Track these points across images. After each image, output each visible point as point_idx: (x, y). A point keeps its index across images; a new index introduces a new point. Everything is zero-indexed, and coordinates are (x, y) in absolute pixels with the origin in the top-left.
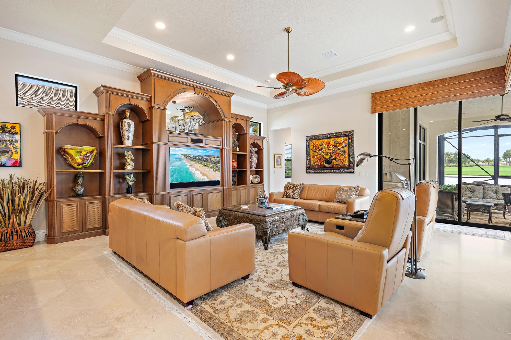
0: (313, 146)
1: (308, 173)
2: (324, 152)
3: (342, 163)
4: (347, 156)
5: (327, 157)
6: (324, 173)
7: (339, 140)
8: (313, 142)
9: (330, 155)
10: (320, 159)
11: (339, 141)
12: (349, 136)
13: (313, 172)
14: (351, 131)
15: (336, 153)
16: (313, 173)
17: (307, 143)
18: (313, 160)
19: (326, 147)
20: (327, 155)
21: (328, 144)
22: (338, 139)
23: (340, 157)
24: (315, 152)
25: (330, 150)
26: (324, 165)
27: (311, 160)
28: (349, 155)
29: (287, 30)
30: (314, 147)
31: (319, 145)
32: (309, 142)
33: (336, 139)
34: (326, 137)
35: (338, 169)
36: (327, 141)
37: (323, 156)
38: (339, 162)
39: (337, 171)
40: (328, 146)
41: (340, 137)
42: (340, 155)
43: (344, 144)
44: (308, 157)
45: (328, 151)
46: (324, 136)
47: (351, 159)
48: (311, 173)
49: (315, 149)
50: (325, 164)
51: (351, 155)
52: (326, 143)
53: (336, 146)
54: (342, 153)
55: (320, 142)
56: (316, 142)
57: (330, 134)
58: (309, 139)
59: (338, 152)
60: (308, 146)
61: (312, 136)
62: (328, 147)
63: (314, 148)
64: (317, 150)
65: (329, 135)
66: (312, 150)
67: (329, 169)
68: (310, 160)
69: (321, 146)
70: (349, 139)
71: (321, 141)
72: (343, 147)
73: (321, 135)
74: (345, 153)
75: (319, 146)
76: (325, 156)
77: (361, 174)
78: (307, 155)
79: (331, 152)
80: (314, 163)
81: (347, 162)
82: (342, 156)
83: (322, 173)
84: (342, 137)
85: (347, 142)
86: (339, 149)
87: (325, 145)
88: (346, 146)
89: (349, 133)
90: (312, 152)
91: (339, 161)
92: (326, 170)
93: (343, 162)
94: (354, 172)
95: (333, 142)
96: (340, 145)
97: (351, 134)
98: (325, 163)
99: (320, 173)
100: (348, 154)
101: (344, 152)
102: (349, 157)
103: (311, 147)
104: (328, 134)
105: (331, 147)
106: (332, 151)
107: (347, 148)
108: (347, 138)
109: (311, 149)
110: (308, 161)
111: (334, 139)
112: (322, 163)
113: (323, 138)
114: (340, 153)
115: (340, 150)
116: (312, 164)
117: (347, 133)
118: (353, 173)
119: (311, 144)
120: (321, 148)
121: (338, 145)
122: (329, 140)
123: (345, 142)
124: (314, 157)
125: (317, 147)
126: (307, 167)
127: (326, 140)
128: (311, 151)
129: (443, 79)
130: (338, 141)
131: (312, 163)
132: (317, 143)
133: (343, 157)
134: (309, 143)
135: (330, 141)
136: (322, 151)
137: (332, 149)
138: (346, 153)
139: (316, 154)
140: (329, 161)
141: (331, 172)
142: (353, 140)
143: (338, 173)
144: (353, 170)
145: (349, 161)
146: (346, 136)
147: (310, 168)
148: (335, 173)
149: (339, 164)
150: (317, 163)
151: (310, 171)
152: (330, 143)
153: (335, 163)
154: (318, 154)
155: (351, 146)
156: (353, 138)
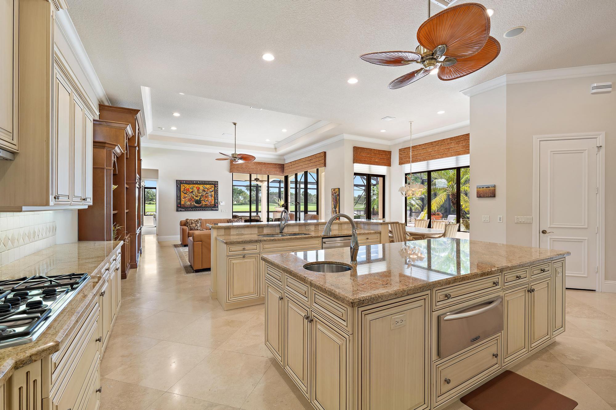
0: (184, 189)
1: (178, 211)
2: (195, 194)
3: (210, 203)
4: (213, 198)
5: (197, 198)
6: (194, 211)
7: (208, 186)
8: (183, 186)
10: (190, 200)
14: (216, 181)
15: (205, 196)
16: (183, 211)
17: (177, 186)
18: (184, 200)
19: (196, 191)
20: (197, 197)
23: (207, 199)
24: (186, 194)
25: (199, 193)
26: (194, 204)
27: (182, 200)
28: (215, 198)
29: (235, 124)
33: (205, 185)
34: (197, 183)
37: (193, 198)
39: (206, 209)
41: (208, 184)
43: (211, 190)
44: (179, 198)
46: (195, 182)
47: (217, 201)
49: (186, 191)
52: (196, 187)
53: (205, 191)
54: (210, 196)
55: (190, 187)
56: (187, 186)
57: (200, 181)
58: (180, 183)
60: (179, 189)
61: (183, 181)
62: (198, 191)
66: (183, 192)
67: (198, 208)
68: (180, 200)
70: (215, 187)
71: (192, 186)
72: (210, 192)
73: (192, 181)
75: (190, 189)
76: (195, 198)
77: (223, 211)
79: (200, 195)
80: (185, 203)
81: (213, 202)
84: (210, 184)
85: (213, 189)
86: (207, 193)
88: (213, 191)
90: (182, 194)
91: (207, 202)
92: (196, 209)
95: (203, 187)
96: (208, 190)
97: (216, 183)
99: (191, 211)
101: (211, 196)
102: (215, 199)
103: (182, 190)
104: (198, 181)
105: (201, 191)
107: (213, 193)
108: (213, 186)
109: (182, 191)
111: (204, 185)
112: (192, 203)
114: (208, 196)
116: (182, 203)
117: (213, 182)
120: (191, 191)
121: (206, 190)
122: (199, 186)
124: (185, 198)
125: (188, 190)
126: (177, 206)
127: (197, 185)
128: (182, 192)
129: (264, 163)
130: (206, 187)
133: (210, 199)
134: (180, 186)
136: (193, 194)
137: (202, 193)
139: (187, 195)
140: (198, 202)
141: (201, 210)
142: (217, 187)
143: (206, 211)
144: (217, 209)
145: (215, 202)
146: (213, 184)
147: (180, 207)
148: (203, 211)
149: (207, 204)
150: (188, 203)
151: (180, 209)
152: (199, 188)
153: (204, 203)
154: (188, 196)
155: (216, 192)
156: (218, 186)
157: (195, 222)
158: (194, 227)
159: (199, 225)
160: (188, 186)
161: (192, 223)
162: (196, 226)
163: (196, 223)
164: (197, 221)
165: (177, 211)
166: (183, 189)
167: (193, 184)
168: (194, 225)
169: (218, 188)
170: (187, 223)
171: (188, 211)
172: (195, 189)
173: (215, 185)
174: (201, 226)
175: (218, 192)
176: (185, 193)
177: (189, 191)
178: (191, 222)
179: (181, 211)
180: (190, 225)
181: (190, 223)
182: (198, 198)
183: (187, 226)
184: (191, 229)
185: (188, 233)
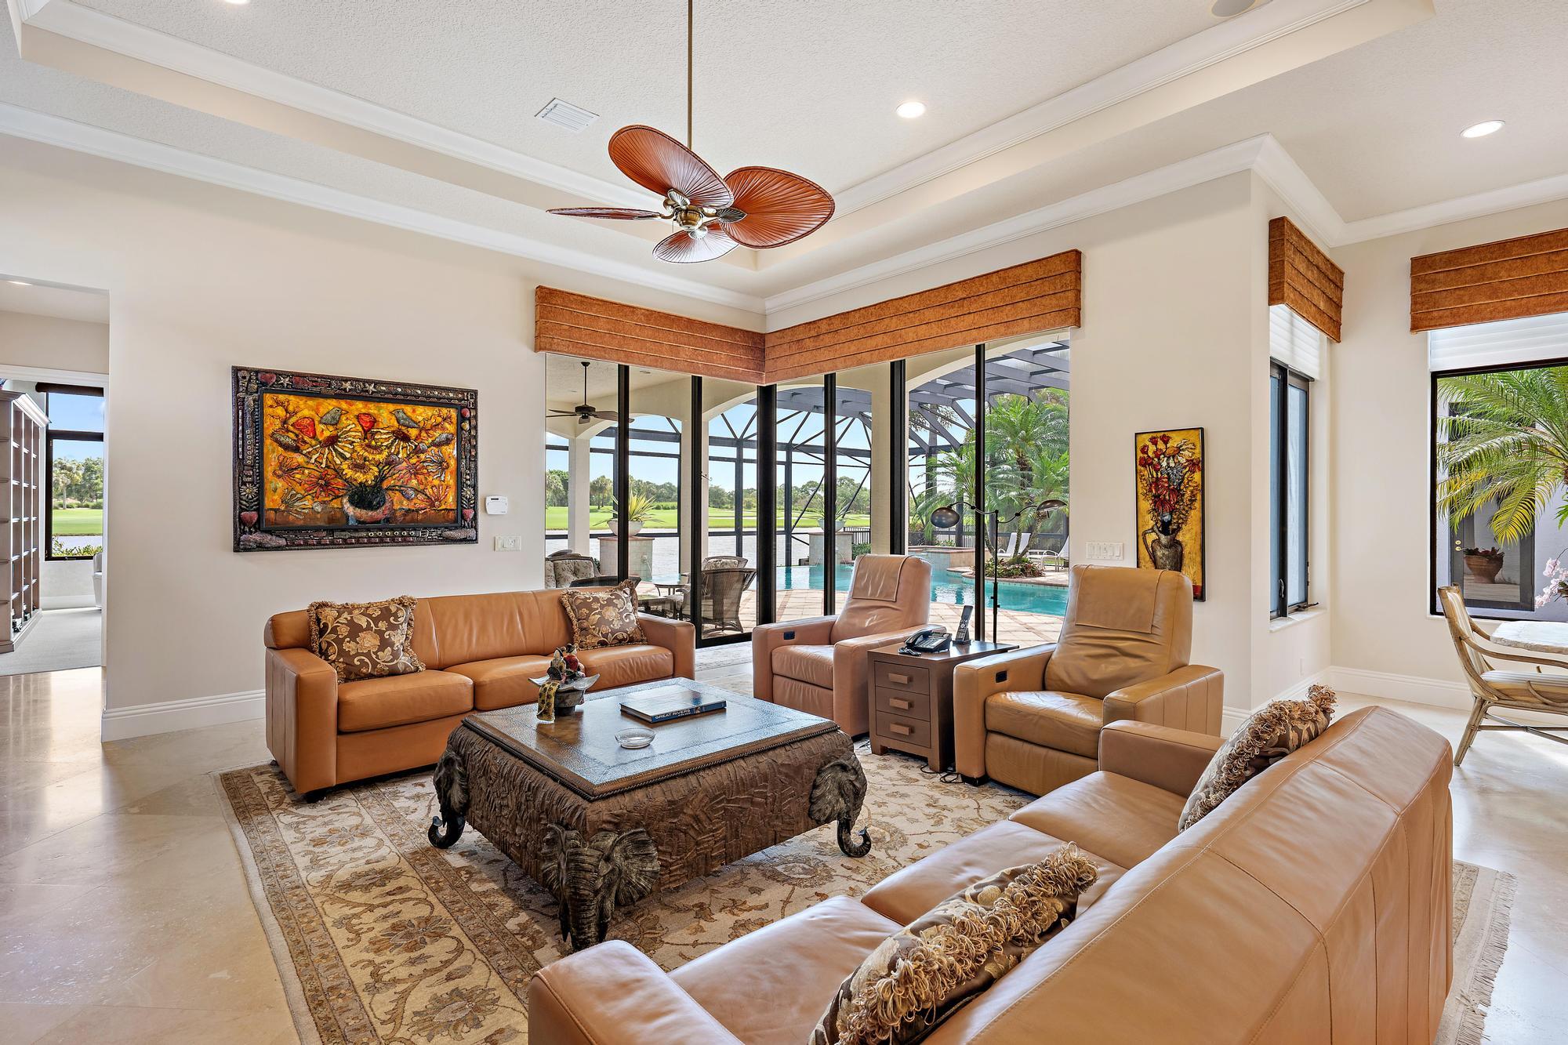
0: (285, 422)
1: (246, 550)
2: (348, 455)
3: (432, 505)
4: (450, 479)
5: (360, 477)
7: (421, 413)
8: (279, 403)
9: (376, 469)
10: (324, 484)
11: (420, 418)
12: (462, 408)
13: (283, 542)
14: (468, 391)
15: (404, 464)
16: (278, 548)
17: (239, 403)
18: (280, 485)
19: (354, 434)
20: (359, 467)
21: (369, 427)
22: (414, 411)
23: (420, 483)
24: (297, 450)
25: (376, 448)
26: (343, 510)
27: (269, 487)
28: (459, 475)
30: (291, 428)
31: (317, 419)
32: (254, 401)
33: (408, 409)
34: (360, 391)
35: (415, 530)
36: (363, 411)
37: (339, 473)
38: (419, 502)
39: (410, 536)
40: (368, 433)
41: (423, 403)
42: (423, 474)
43: (439, 435)
44: (248, 471)
45: (366, 454)
46: (348, 386)
47: (468, 492)
48: (268, 549)
49: (297, 436)
50: (350, 511)
51: (468, 477)
52: (358, 417)
53: (406, 438)
54: (432, 468)
55: (323, 411)
56: (305, 408)
57: (377, 383)
58: (258, 384)
59: (414, 461)
60: (248, 419)
61: (279, 374)
62: (369, 435)
63: (288, 431)
64: (305, 442)
65: (374, 387)
66: (277, 441)
67: (369, 530)
68: (259, 484)
69: (331, 428)
70: (462, 418)
71: (329, 405)
72: (434, 444)
73: (332, 378)
74: (443, 469)
75: (319, 427)
76: (349, 473)
77: (499, 546)
79: (381, 457)
80: (288, 505)
81: (450, 500)
82: (430, 479)
83: (332, 546)
84: (434, 405)
85: (451, 428)
86: (417, 451)
87: (351, 427)
88: (448, 442)
89: (460, 396)
90: (272, 451)
91: (420, 496)
92: (356, 535)
93: (437, 503)
94: (477, 539)
95: (394, 417)
96: (424, 434)
97: (468, 400)
98: (352, 502)
99: (319, 546)
100: (455, 473)
101: (442, 465)
102: (460, 485)
103: (271, 425)
104: (370, 382)
105: (383, 437)
106: (386, 453)
107: (451, 450)
108: (453, 413)
109: (268, 431)
110: (249, 491)
111: (399, 407)
112: (334, 505)
113: (344, 396)
114: (423, 467)
115: (422, 456)
116: (268, 503)
117: (451, 395)
118: (475, 541)
119: (267, 411)
120: (327, 434)
121: (413, 433)
122: (372, 409)
123: (443, 429)
125: (308, 428)
126: (240, 521)
127: (359, 406)
128: (268, 441)
130: (414, 417)
131: (273, 501)
132: (306, 413)
133: (436, 482)
134: (259, 402)
135: (376, 412)
136: (336, 450)
137: (388, 447)
138: (449, 470)
139: (300, 459)
140: (364, 497)
142: (473, 422)
143: (413, 544)
144: (471, 533)
145: (459, 497)
146: (449, 405)
147: (258, 526)
148: (398, 544)
149: (417, 511)
150: (308, 503)
151: (257, 537)
152: (374, 422)
153: (398, 503)
154: (311, 461)
155: (467, 443)
156: (476, 417)
157: (376, 620)
158: (368, 655)
159: (398, 639)
160: (310, 408)
161: (355, 630)
162: (382, 648)
163: (382, 625)
164: (386, 613)
165: (239, 547)
166: (278, 424)
167: (338, 397)
168: (369, 641)
169: (476, 428)
170: (322, 632)
171: (307, 546)
172: (350, 424)
173: (460, 409)
174: (411, 642)
175: (475, 447)
176: (286, 447)
177: (314, 437)
178: (351, 623)
179: (261, 547)
180: (340, 642)
181: (344, 631)
182: (367, 478)
183: (324, 654)
184: (352, 675)
185: (339, 704)
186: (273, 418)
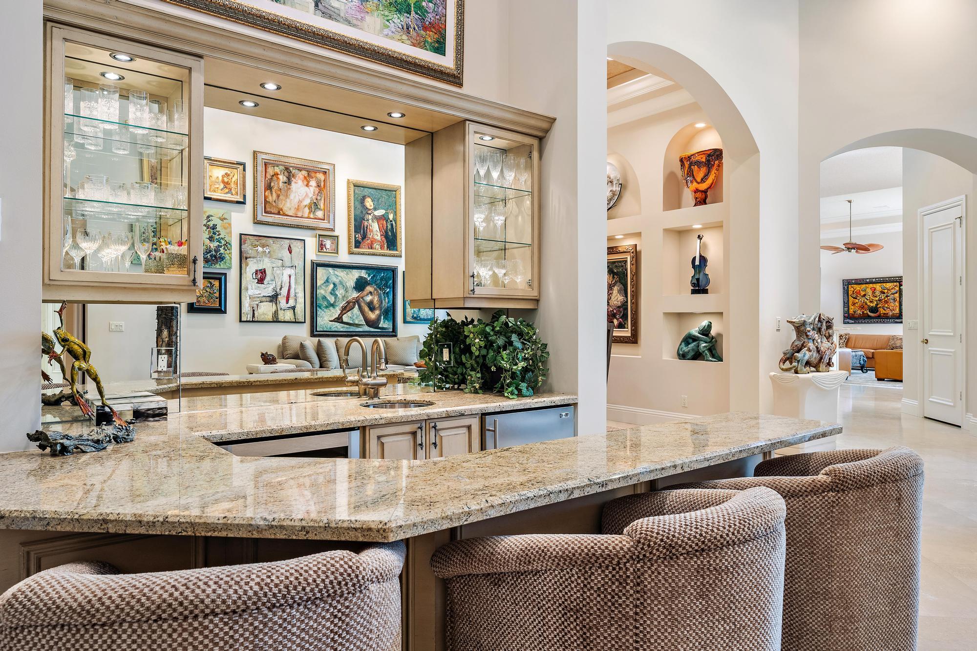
0: (853, 292)
2: (868, 299)
3: (892, 312)
4: (896, 304)
5: (872, 305)
6: (868, 323)
7: (888, 285)
8: (852, 287)
9: (876, 302)
10: (862, 307)
11: (888, 287)
13: (853, 322)
15: (883, 300)
17: (844, 288)
18: (852, 307)
20: (871, 302)
23: (888, 305)
24: (856, 298)
25: (875, 296)
27: (850, 308)
28: (899, 303)
29: (850, 202)
31: (861, 290)
33: (884, 284)
34: (871, 282)
35: (886, 319)
37: (866, 304)
38: (888, 311)
39: (885, 321)
40: (874, 292)
41: (888, 282)
42: (889, 303)
43: (893, 291)
44: (846, 304)
45: (873, 298)
46: (868, 280)
48: (850, 323)
49: (856, 295)
50: (869, 313)
52: (871, 288)
53: (884, 293)
54: (892, 301)
55: (862, 288)
56: (858, 287)
57: (875, 279)
58: (847, 284)
59: (886, 299)
60: (846, 292)
61: (852, 280)
63: (854, 294)
64: (858, 296)
66: (852, 297)
67: (874, 319)
68: (848, 307)
69: (864, 292)
71: (864, 286)
72: (892, 294)
73: (864, 279)
75: (861, 292)
76: (869, 304)
78: (844, 302)
79: (877, 299)
80: (855, 312)
81: (896, 310)
82: (891, 304)
83: (865, 323)
84: (891, 282)
85: (897, 289)
86: (887, 296)
87: (870, 292)
88: (896, 293)
89: (898, 278)
90: (851, 299)
91: (888, 309)
92: (871, 320)
95: (880, 287)
96: (889, 291)
98: (869, 311)
99: (862, 323)
101: (894, 300)
102: (900, 305)
103: (850, 293)
104: (873, 278)
105: (877, 293)
107: (897, 295)
108: (897, 284)
109: (850, 295)
110: (846, 309)
111: (881, 284)
112: (865, 312)
113: (867, 283)
114: (889, 301)
115: (889, 297)
116: (850, 312)
117: (896, 279)
118: (902, 322)
120: (863, 294)
121: (886, 291)
122: (874, 286)
123: (894, 289)
124: (854, 304)
125: (859, 293)
126: (844, 316)
127: (871, 285)
128: (850, 297)
130: (886, 286)
133: (893, 305)
134: (848, 287)
135: (876, 286)
136: (865, 298)
137: (879, 296)
138: (896, 301)
139: (857, 301)
140: (874, 310)
141: (877, 322)
142: (902, 286)
143: (886, 323)
144: (901, 320)
145: (900, 309)
146: (896, 282)
147: (848, 317)
148: (882, 323)
149: (887, 314)
150: (859, 312)
151: (848, 320)
152: (875, 289)
153: (882, 311)
154: (859, 302)
156: (903, 284)
165: (845, 323)
171: (858, 323)
172: (869, 290)
173: (899, 282)
175: (903, 293)
176: (854, 298)
177: (860, 295)
186: (851, 290)
